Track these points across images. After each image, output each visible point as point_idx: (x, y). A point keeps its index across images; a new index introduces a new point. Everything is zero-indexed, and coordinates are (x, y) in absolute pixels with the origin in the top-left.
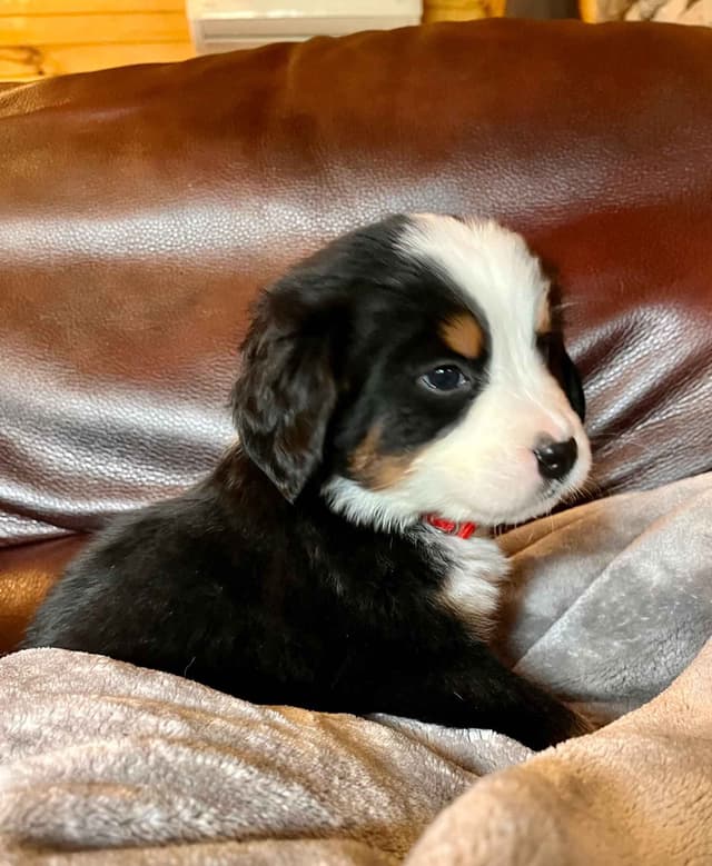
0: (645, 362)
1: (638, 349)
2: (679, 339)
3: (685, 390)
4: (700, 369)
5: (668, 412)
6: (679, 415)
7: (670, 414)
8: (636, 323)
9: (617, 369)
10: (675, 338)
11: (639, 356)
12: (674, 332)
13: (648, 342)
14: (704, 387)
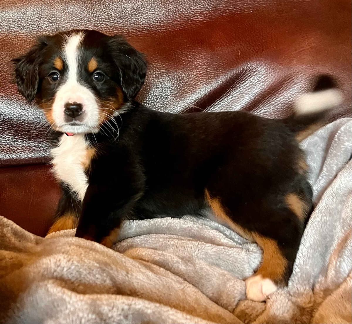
0: (251, 88)
1: (247, 82)
2: (266, 78)
3: (269, 101)
4: (276, 91)
5: (260, 111)
6: (266, 112)
7: (262, 112)
8: (247, 70)
9: (237, 91)
10: (265, 77)
11: (248, 85)
12: (264, 74)
13: (252, 79)
14: (277, 100)
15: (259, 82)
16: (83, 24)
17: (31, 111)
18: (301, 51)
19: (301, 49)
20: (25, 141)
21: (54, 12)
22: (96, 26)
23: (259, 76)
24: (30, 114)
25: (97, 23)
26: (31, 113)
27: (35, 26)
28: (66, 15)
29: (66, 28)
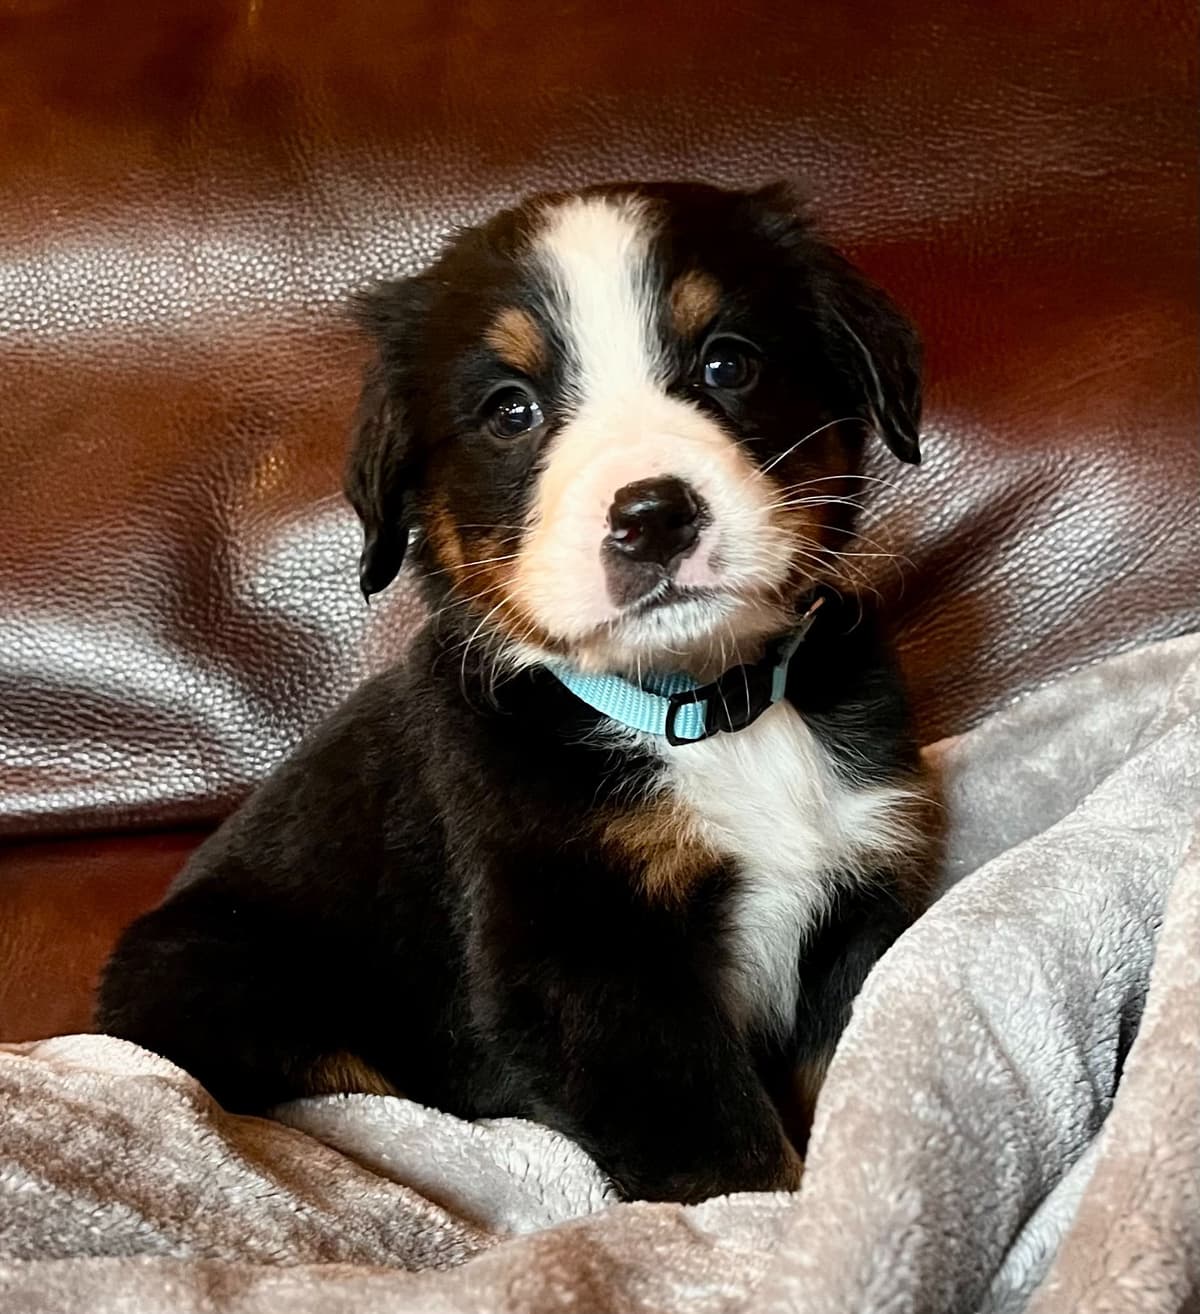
2: (947, 484)
3: (964, 577)
4: (989, 540)
14: (997, 572)
15: (920, 504)
16: (262, 305)
17: (30, 631)
18: (1088, 380)
19: (1091, 372)
20: (14, 747)
21: (148, 261)
22: (312, 313)
23: (919, 479)
24: (27, 641)
25: (315, 302)
26: (31, 637)
27: (76, 319)
28: (196, 271)
29: (198, 322)
